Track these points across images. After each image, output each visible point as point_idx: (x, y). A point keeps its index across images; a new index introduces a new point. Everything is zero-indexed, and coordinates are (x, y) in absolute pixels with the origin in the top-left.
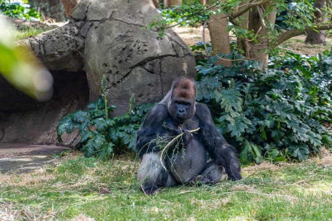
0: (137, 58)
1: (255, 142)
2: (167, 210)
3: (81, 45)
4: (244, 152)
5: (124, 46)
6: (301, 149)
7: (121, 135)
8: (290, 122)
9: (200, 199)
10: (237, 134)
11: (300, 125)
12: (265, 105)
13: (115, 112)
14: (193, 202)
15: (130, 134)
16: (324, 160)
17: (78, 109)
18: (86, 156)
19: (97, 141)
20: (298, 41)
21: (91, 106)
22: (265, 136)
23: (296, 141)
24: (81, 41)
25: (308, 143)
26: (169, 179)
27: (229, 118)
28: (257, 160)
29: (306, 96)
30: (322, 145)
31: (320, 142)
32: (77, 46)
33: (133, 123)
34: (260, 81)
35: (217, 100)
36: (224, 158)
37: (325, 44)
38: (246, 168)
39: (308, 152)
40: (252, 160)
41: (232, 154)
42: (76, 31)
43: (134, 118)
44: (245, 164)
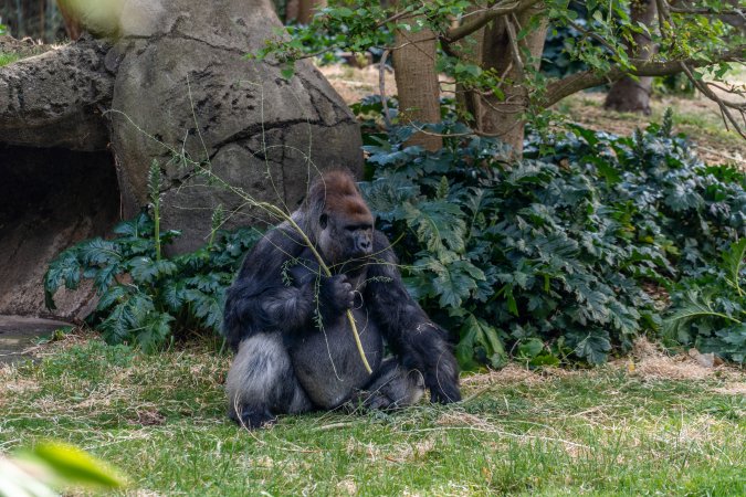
0: (231, 124)
1: (491, 320)
2: (292, 463)
3: (105, 91)
4: (466, 342)
5: (203, 96)
6: (593, 340)
7: (190, 296)
8: (570, 277)
9: (367, 442)
10: (453, 301)
11: (593, 285)
12: (516, 240)
13: (177, 244)
14: (350, 447)
15: (210, 293)
16: (643, 364)
17: (92, 237)
18: (109, 341)
19: (135, 309)
20: (588, 104)
21: (123, 229)
22: (514, 309)
23: (584, 322)
24: (104, 81)
25: (609, 327)
26: (298, 397)
27: (434, 265)
28: (495, 360)
29: (608, 222)
30: (641, 332)
31: (636, 325)
32: (96, 93)
33: (217, 270)
34: (505, 186)
35: (410, 223)
36: (421, 353)
37: (647, 111)
38: (469, 378)
39: (609, 347)
40: (482, 361)
41: (440, 344)
42: (95, 59)
43: (220, 261)
44: (467, 368)
